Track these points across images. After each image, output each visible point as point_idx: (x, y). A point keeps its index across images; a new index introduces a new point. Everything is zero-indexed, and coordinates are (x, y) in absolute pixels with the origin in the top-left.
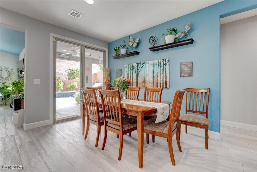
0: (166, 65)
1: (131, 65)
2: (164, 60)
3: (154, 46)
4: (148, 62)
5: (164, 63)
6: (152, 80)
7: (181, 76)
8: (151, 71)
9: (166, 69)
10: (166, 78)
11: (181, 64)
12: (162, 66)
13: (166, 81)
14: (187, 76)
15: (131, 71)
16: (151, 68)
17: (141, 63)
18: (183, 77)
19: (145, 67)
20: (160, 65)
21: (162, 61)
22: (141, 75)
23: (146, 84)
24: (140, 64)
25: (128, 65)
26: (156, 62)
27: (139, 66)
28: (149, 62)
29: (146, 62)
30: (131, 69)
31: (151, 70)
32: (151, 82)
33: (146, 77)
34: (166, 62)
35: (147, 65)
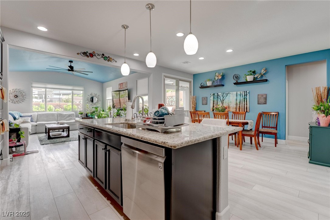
0: (246, 96)
1: (217, 94)
2: (245, 92)
3: (237, 81)
4: (231, 93)
5: (245, 94)
6: (235, 106)
7: (258, 104)
8: (234, 100)
9: (246, 98)
10: (247, 104)
11: (258, 95)
12: (244, 96)
13: (247, 107)
14: (263, 104)
15: (217, 99)
16: (234, 97)
17: (226, 93)
18: (260, 104)
19: (229, 97)
20: (241, 95)
21: (243, 92)
22: (226, 102)
23: (230, 109)
24: (224, 94)
25: (214, 94)
26: (239, 93)
27: (224, 95)
28: (233, 92)
29: (230, 93)
30: (217, 97)
31: (234, 98)
32: (234, 107)
33: (230, 103)
34: (246, 93)
35: (231, 95)
